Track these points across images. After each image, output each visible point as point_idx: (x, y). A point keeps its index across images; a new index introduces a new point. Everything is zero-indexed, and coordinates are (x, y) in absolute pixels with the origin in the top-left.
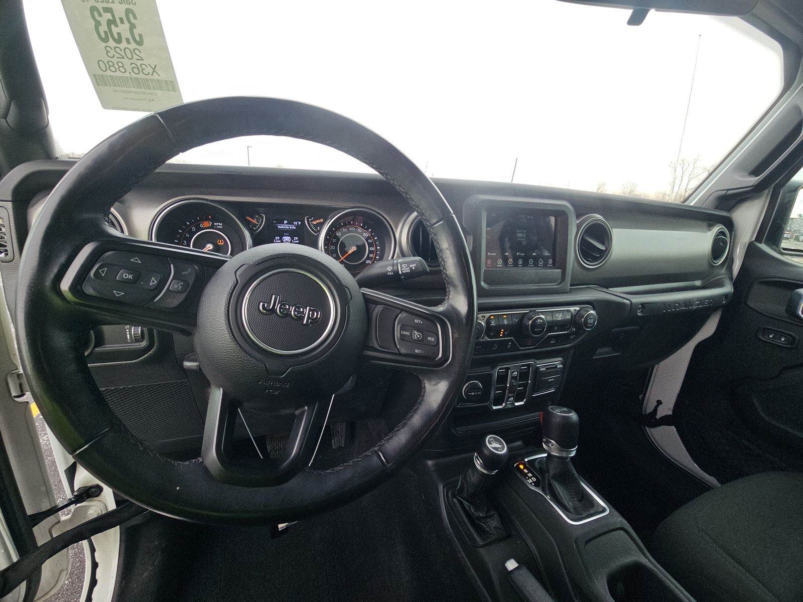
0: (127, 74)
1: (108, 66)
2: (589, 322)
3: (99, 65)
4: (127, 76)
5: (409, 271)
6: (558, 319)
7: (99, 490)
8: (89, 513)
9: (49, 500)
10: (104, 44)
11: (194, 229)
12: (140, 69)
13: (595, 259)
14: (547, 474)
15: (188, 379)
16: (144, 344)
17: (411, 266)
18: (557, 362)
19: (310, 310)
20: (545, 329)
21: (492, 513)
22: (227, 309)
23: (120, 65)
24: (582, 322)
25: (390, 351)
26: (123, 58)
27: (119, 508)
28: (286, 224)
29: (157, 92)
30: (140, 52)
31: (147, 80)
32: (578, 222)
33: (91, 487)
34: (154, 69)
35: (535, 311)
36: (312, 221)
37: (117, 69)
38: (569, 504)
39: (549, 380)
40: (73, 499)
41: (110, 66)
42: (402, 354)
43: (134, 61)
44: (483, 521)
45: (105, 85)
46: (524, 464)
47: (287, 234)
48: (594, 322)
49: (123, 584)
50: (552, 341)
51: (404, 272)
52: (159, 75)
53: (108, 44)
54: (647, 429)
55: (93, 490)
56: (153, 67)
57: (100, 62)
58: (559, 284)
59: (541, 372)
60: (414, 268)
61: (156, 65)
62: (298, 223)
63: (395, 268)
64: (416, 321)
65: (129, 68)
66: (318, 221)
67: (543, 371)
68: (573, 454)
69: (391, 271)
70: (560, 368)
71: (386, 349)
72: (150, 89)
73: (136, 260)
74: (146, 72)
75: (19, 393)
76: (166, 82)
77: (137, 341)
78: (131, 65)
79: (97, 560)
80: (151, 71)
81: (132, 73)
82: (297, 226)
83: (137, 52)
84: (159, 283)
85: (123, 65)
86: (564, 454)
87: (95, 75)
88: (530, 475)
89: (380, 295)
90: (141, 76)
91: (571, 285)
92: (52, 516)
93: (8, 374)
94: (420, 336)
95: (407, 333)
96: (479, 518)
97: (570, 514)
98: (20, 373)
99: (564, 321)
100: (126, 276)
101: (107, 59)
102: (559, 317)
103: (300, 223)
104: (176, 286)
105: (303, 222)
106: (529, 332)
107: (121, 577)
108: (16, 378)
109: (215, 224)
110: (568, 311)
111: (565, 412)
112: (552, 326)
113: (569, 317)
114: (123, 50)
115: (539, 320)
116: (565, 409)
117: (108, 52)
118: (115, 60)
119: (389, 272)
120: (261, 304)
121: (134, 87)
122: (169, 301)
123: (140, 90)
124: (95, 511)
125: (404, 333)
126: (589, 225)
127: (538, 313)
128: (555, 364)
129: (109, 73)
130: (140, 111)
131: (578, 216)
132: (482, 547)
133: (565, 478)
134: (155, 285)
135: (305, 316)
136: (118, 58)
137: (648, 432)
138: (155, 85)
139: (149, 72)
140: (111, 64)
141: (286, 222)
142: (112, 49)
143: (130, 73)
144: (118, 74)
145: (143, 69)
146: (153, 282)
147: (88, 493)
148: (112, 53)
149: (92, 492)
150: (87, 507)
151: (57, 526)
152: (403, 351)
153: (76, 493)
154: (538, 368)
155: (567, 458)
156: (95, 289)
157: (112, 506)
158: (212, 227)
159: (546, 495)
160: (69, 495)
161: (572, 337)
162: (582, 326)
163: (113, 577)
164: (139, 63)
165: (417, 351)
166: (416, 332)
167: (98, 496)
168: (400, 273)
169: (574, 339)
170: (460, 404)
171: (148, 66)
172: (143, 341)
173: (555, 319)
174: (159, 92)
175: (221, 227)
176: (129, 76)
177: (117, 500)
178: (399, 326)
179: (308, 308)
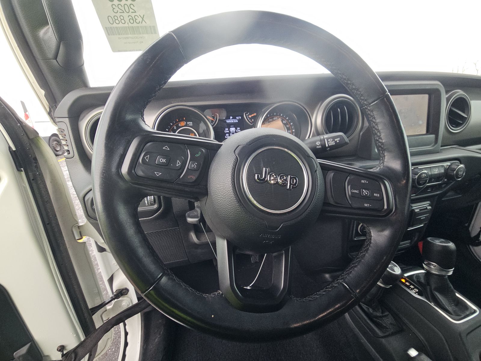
0: (126, 25)
1: (114, 20)
2: (460, 174)
3: (108, 19)
4: (126, 26)
5: (334, 144)
6: (435, 173)
7: (127, 291)
8: (123, 304)
9: (100, 298)
10: (111, 3)
11: (175, 128)
12: (134, 19)
13: (457, 125)
14: (428, 287)
15: (179, 227)
16: (156, 206)
17: (336, 140)
18: (426, 205)
19: (291, 178)
20: (427, 181)
21: (387, 313)
22: (233, 181)
23: (122, 18)
24: (454, 174)
25: (344, 206)
26: (124, 12)
27: (140, 301)
28: (232, 119)
29: (144, 35)
30: (134, 6)
31: (138, 27)
32: (447, 96)
33: (123, 290)
34: (143, 18)
35: (417, 168)
36: (248, 115)
37: (120, 21)
38: (450, 309)
39: (422, 218)
40: (114, 297)
41: (115, 20)
42: (354, 208)
43: (130, 14)
44: (380, 319)
45: (113, 35)
46: (405, 279)
47: (233, 126)
48: (463, 174)
49: (145, 347)
50: (428, 189)
51: (330, 145)
52: (146, 23)
53: (114, 3)
54: (471, 247)
55: (124, 291)
56: (142, 17)
57: (109, 17)
58: (433, 146)
59: (416, 213)
60: (338, 141)
61: (144, 15)
62: (239, 118)
63: (323, 142)
64: (363, 181)
65: (127, 19)
66: (253, 115)
67: (417, 212)
68: (450, 273)
69: (319, 145)
70: (429, 209)
71: (340, 204)
72: (140, 34)
73: (166, 148)
74: (137, 21)
75: (80, 238)
76: (150, 27)
77: (152, 205)
78: (128, 17)
79: (127, 331)
80: (140, 19)
81: (129, 24)
82: (239, 120)
83: (132, 6)
84: (182, 164)
85: (124, 18)
86: (443, 273)
87: (106, 28)
88: (412, 287)
89: (329, 162)
90: (135, 25)
91: (442, 146)
92: (103, 308)
93: (73, 226)
94: (368, 193)
95: (356, 191)
96: (377, 317)
97: (453, 316)
98: (79, 225)
99: (439, 174)
100: (161, 160)
101: (113, 14)
102: (436, 171)
103: (240, 118)
104: (193, 166)
105: (242, 117)
106: (416, 184)
107: (144, 342)
108: (77, 228)
109: (188, 123)
110: (443, 166)
111: (444, 242)
112: (432, 178)
113: (443, 171)
114: (123, 6)
115: (423, 175)
116: (443, 240)
117: (114, 9)
118: (118, 15)
119: (318, 146)
120: (256, 175)
121: (131, 34)
122: (189, 177)
123: (134, 36)
124: (126, 303)
125: (354, 191)
126: (455, 99)
127: (422, 169)
128: (425, 207)
129: (115, 25)
130: (135, 51)
131: (447, 92)
132: (382, 337)
133: (444, 290)
134: (180, 166)
135: (288, 183)
136: (120, 13)
137: (472, 250)
138: (143, 30)
139: (140, 22)
140: (116, 18)
141: (231, 117)
142: (116, 7)
143: (128, 23)
144: (121, 25)
145: (136, 19)
146: (178, 164)
147: (122, 293)
148: (116, 9)
149: (124, 293)
150: (122, 301)
151: (106, 312)
152: (355, 205)
153: (115, 294)
154: (413, 210)
155: (445, 276)
156: (143, 172)
157: (135, 301)
158: (186, 125)
159: (431, 303)
160: (111, 295)
161: (443, 186)
162: (454, 177)
163: (139, 343)
164: (133, 15)
165: (366, 205)
166: (364, 190)
167: (126, 294)
168: (327, 146)
169: (445, 187)
170: (356, 238)
171: (139, 16)
172: (155, 204)
173: (433, 173)
174: (146, 36)
175: (192, 125)
176: (128, 26)
177: (138, 297)
178: (349, 187)
179: (289, 176)
